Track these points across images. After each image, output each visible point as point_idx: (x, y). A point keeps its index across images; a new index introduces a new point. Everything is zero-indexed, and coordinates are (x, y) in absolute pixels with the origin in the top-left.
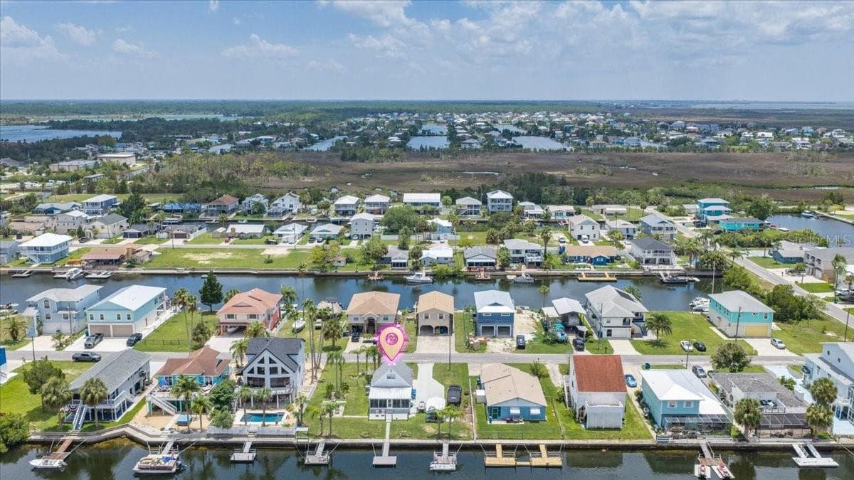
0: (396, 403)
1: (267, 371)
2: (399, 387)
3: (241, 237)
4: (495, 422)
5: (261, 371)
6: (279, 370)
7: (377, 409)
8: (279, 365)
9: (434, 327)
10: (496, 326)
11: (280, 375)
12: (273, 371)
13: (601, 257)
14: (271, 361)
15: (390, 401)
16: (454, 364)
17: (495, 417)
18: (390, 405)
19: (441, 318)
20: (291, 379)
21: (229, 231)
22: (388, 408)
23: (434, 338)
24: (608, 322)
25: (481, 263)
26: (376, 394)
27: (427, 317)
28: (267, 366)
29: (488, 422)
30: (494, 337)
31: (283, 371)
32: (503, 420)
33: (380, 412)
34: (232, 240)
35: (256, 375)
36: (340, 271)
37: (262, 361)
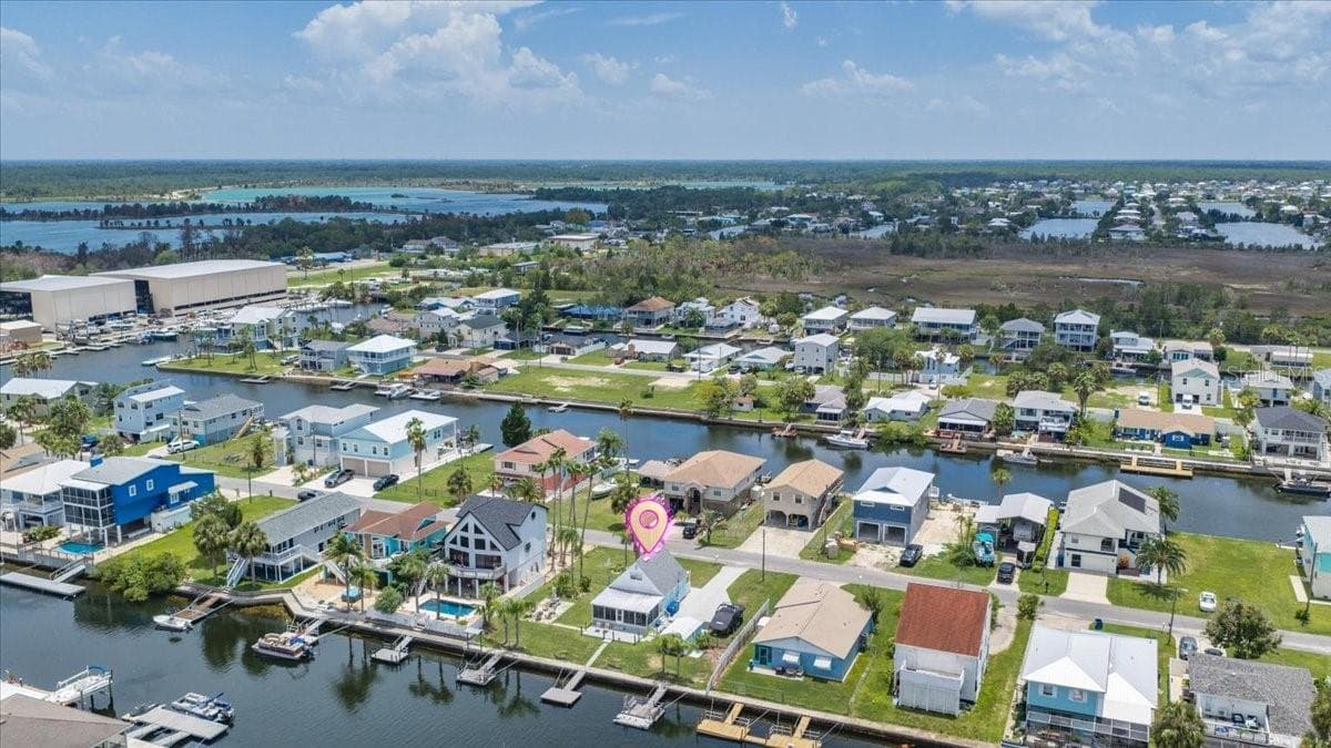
0: (629, 616)
1: (472, 543)
2: (646, 594)
3: (641, 358)
4: (758, 670)
5: (465, 542)
6: (488, 545)
7: (599, 621)
8: (487, 537)
9: (787, 515)
10: (883, 527)
11: (488, 552)
12: (480, 544)
13: (1178, 433)
14: (477, 530)
15: (620, 612)
17: (763, 663)
18: (620, 618)
19: (798, 501)
20: (503, 559)
21: (626, 348)
22: (617, 622)
23: (782, 531)
24: (1075, 541)
25: (961, 425)
26: (607, 598)
27: (776, 498)
28: (471, 536)
29: (748, 669)
30: (878, 543)
31: (493, 547)
32: (774, 669)
33: (603, 626)
34: (626, 362)
35: (458, 547)
36: (737, 419)
37: (465, 529)
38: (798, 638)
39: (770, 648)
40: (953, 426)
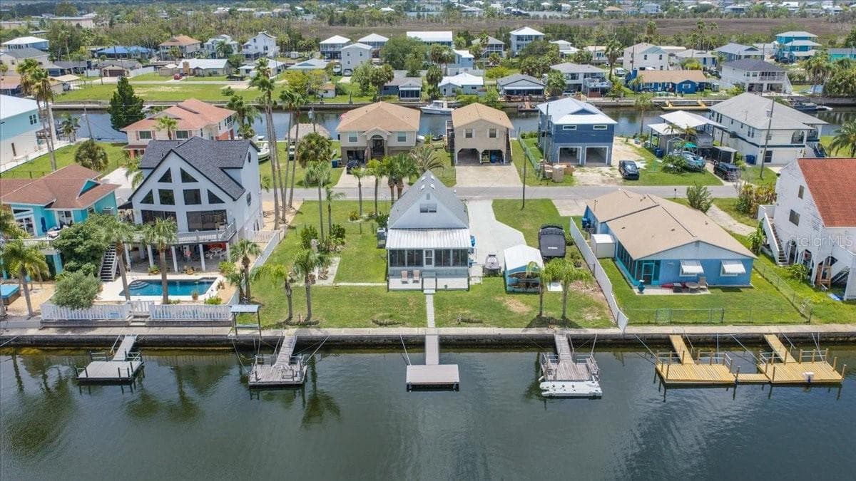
0: (442, 257)
1: (179, 197)
2: (444, 229)
3: (196, 73)
4: (649, 292)
5: (167, 197)
6: (204, 197)
7: (404, 270)
8: (203, 186)
9: (481, 151)
10: (582, 149)
11: (205, 206)
12: (192, 197)
13: (688, 82)
14: (186, 177)
15: (428, 252)
16: (528, 200)
17: (648, 282)
18: (429, 262)
19: (493, 135)
20: (229, 214)
21: (181, 66)
22: (426, 267)
23: (482, 168)
25: (524, 91)
26: (397, 240)
27: (469, 136)
28: (177, 187)
29: (636, 291)
30: (581, 166)
31: (213, 199)
32: (664, 286)
33: (411, 274)
34: (184, 78)
35: (157, 206)
36: (327, 102)
37: (167, 178)
38: (698, 242)
39: (658, 263)
40: (519, 92)
